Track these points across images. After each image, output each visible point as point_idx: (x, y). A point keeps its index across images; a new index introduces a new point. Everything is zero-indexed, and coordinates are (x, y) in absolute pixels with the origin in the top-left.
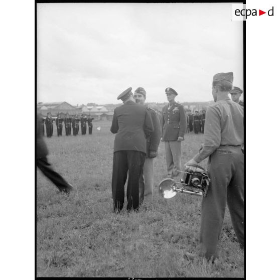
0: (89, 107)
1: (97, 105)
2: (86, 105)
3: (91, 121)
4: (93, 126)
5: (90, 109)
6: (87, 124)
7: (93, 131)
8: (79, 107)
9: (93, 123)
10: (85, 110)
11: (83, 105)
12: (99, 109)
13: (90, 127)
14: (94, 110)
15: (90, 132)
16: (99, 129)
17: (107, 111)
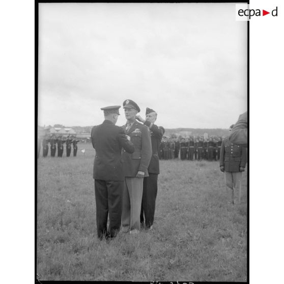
0: (56, 129)
1: (64, 127)
2: (53, 126)
3: (76, 143)
4: (78, 148)
5: (57, 131)
6: (72, 146)
7: (77, 154)
8: (45, 128)
9: (78, 145)
10: (52, 131)
11: (50, 126)
12: (67, 131)
13: (75, 148)
14: (62, 131)
15: (75, 154)
16: (83, 151)
17: (75, 133)
